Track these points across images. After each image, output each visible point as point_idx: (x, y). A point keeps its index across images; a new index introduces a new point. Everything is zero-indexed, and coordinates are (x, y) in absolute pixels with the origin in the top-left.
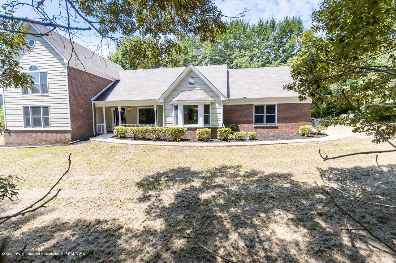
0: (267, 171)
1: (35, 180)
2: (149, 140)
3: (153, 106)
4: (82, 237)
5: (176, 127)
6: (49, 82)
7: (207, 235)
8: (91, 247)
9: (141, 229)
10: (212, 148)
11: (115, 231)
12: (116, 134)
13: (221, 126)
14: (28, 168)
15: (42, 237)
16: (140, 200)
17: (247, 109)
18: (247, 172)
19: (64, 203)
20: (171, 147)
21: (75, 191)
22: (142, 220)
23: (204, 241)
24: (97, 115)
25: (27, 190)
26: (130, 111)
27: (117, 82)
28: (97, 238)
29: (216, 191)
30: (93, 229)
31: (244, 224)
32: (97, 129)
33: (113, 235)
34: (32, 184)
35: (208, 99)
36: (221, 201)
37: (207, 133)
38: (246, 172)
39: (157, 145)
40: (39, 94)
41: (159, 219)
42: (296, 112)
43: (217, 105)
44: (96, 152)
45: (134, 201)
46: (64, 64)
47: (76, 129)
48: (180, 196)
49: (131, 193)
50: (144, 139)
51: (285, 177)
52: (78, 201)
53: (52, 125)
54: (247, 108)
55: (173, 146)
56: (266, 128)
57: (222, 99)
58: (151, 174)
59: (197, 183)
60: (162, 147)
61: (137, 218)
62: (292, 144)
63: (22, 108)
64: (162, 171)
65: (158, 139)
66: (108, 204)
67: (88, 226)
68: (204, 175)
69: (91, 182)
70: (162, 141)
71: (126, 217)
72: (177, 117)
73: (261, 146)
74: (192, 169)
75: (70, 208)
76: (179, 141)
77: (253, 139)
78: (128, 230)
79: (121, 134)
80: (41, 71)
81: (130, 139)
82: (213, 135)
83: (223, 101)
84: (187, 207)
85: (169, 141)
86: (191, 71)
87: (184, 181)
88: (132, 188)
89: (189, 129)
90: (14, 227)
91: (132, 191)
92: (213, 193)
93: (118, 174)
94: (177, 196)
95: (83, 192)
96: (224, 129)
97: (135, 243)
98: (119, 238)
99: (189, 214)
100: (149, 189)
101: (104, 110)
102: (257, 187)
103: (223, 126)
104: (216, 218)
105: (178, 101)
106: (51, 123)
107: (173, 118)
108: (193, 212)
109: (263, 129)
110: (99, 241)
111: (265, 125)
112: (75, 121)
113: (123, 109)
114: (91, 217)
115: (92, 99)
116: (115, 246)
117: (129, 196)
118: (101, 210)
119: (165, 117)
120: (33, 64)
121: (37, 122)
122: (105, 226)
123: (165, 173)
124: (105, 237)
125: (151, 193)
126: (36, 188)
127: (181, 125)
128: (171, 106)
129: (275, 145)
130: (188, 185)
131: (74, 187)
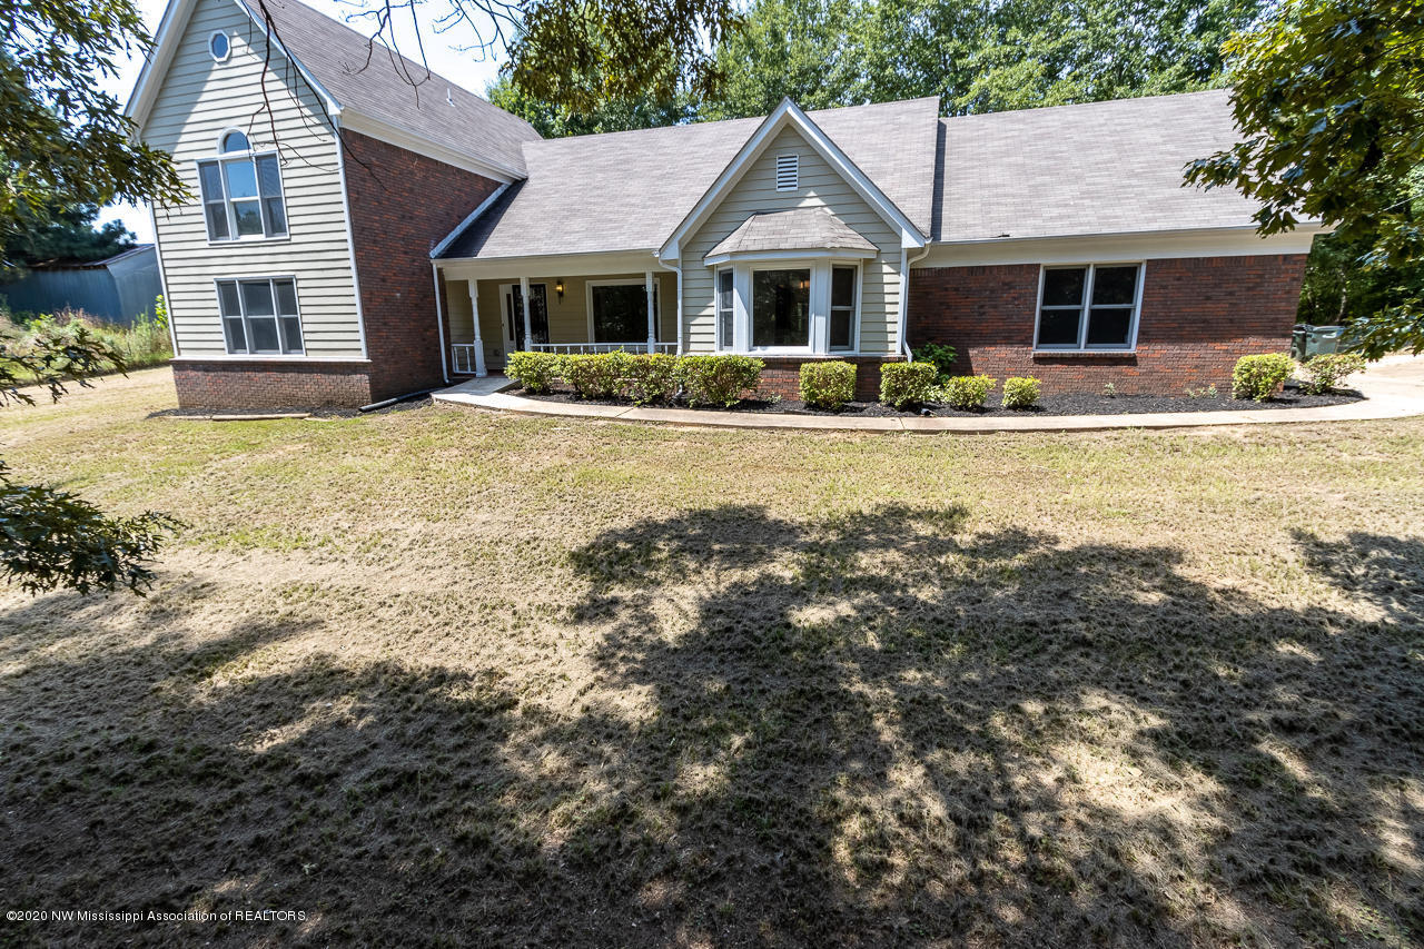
0: (1070, 537)
1: (258, 525)
2: (626, 401)
3: (643, 276)
4: (385, 722)
5: (722, 354)
6: (289, 193)
7: (804, 763)
8: (411, 760)
9: (576, 713)
10: (857, 439)
11: (489, 712)
12: (513, 380)
13: (898, 353)
14: (239, 486)
15: (269, 712)
16: (581, 615)
17: (1009, 286)
18: (986, 536)
19: (337, 607)
20: (704, 429)
21: (375, 568)
22: (581, 685)
23: (790, 780)
24: (450, 309)
25: (235, 558)
26: (561, 294)
27: (518, 184)
28: (430, 730)
29: (856, 601)
30: (420, 699)
31: (952, 736)
32: (455, 361)
33: (481, 727)
34: (249, 539)
35: (853, 242)
36: (873, 641)
37: (842, 378)
38: (980, 537)
39: (654, 422)
40: (261, 237)
41: (637, 688)
42: (1231, 294)
43: (886, 269)
44: (447, 441)
45: (558, 616)
46: (328, 121)
47: (386, 361)
48: (720, 612)
49: (550, 587)
50: (609, 398)
51: (1145, 565)
52: (382, 604)
53: (309, 345)
54: (1009, 279)
55: (709, 425)
56: (1087, 365)
57: (909, 241)
58: (623, 523)
59: (785, 567)
60: (671, 428)
61: (563, 677)
62: (1195, 432)
63: (214, 287)
64: (661, 516)
65: (658, 401)
66: (475, 618)
67: (405, 689)
68: (814, 536)
69: (425, 543)
70: (671, 406)
71: (530, 668)
72: (727, 319)
73: (1055, 436)
74: (773, 514)
75: (355, 622)
76: (732, 409)
77: (1024, 405)
78: (531, 712)
79: (530, 378)
80: (261, 151)
81: (563, 397)
82: (863, 390)
83: (912, 252)
84: (742, 651)
85: (697, 407)
86: (789, 128)
87: (743, 557)
88: (557, 571)
89: (771, 364)
90: (191, 671)
91: (555, 581)
92: (845, 608)
93: (512, 518)
94: (709, 610)
95: (398, 572)
96: (909, 365)
97: (551, 760)
98: (504, 738)
99: (747, 680)
100: (611, 577)
101: (473, 293)
102: (1020, 598)
103: (904, 352)
104: (846, 701)
105: (733, 254)
106: (307, 336)
107: (715, 320)
108: (761, 671)
109: (1071, 368)
110: (438, 741)
111: (1083, 349)
112: (378, 330)
113: (538, 287)
114: (418, 658)
115: (433, 254)
116: (486, 762)
117: (543, 597)
118: (451, 640)
119: (684, 316)
120: (232, 126)
121: (264, 338)
122: (458, 694)
123: (674, 523)
124: (457, 729)
125: (617, 591)
126: (259, 552)
127: (742, 348)
128: (707, 274)
129: (1115, 434)
130: (753, 574)
131: (371, 555)
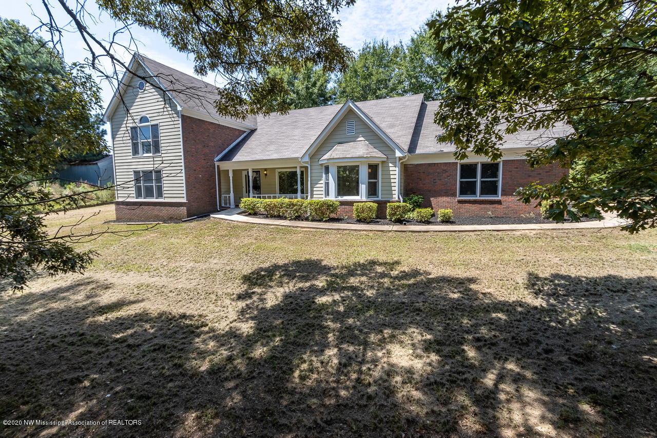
0: (435, 273)
1: (134, 263)
2: (285, 218)
3: (296, 167)
4: (161, 330)
5: (324, 199)
6: (162, 138)
7: (298, 346)
8: (167, 342)
9: (227, 329)
10: (371, 234)
11: (197, 328)
12: (243, 209)
13: (397, 199)
14: (130, 249)
15: (123, 325)
16: (240, 297)
17: (446, 171)
18: (404, 272)
19: (155, 292)
20: (312, 230)
21: (172, 279)
22: (231, 320)
23: (291, 351)
24: (222, 181)
25: (123, 274)
26: (266, 175)
27: (253, 131)
28: (175, 332)
29: (342, 295)
30: (174, 323)
32: (223, 202)
33: (193, 332)
34: (130, 268)
35: (377, 154)
36: (342, 309)
37: (370, 209)
38: (401, 272)
39: (293, 227)
40: (151, 155)
41: (250, 321)
43: (390, 165)
44: (211, 233)
45: (232, 297)
46: (177, 113)
47: (194, 202)
48: (291, 297)
49: (233, 287)
50: (279, 217)
51: (460, 283)
52: (171, 291)
53: (165, 195)
54: (445, 168)
55: (314, 228)
56: (480, 204)
57: (398, 154)
58: (266, 265)
59: (321, 283)
60: (300, 229)
61: (226, 317)
63: (132, 173)
64: (281, 263)
65: (298, 218)
66: (202, 297)
67: (171, 320)
68: (337, 271)
69: (192, 270)
70: (302, 220)
71: (216, 314)
72: (327, 184)
73: (453, 233)
74: (324, 263)
75: (159, 297)
76: (326, 221)
77: (447, 221)
78: (212, 330)
79: (249, 209)
80: (153, 123)
81: (261, 216)
82: (380, 215)
83: (400, 159)
84: (293, 310)
85: (313, 220)
86: (351, 111)
87: (305, 278)
88: (237, 281)
89: (343, 203)
90: (100, 312)
91: (235, 285)
92: (337, 297)
93: (225, 262)
94: (287, 296)
95: (180, 280)
96: (402, 204)
97: (212, 344)
98: (198, 336)
99: (291, 320)
100: (255, 284)
101: (231, 175)
102: (405, 294)
103: (399, 198)
104: (322, 327)
105: (328, 159)
106: (165, 192)
107: (323, 185)
108: (298, 317)
109: (474, 206)
110: (177, 336)
111: (478, 197)
112: (191, 190)
113: (257, 172)
114: (177, 310)
115: (215, 160)
116: (191, 343)
117: (229, 290)
118: (192, 304)
119: (311, 184)
120: (143, 114)
121: (149, 192)
122: (188, 322)
123: (285, 265)
124: (184, 333)
125: (257, 290)
126: (132, 272)
127: (332, 197)
128: (320, 167)
129: (479, 233)
130: (308, 284)
131: (171, 274)
